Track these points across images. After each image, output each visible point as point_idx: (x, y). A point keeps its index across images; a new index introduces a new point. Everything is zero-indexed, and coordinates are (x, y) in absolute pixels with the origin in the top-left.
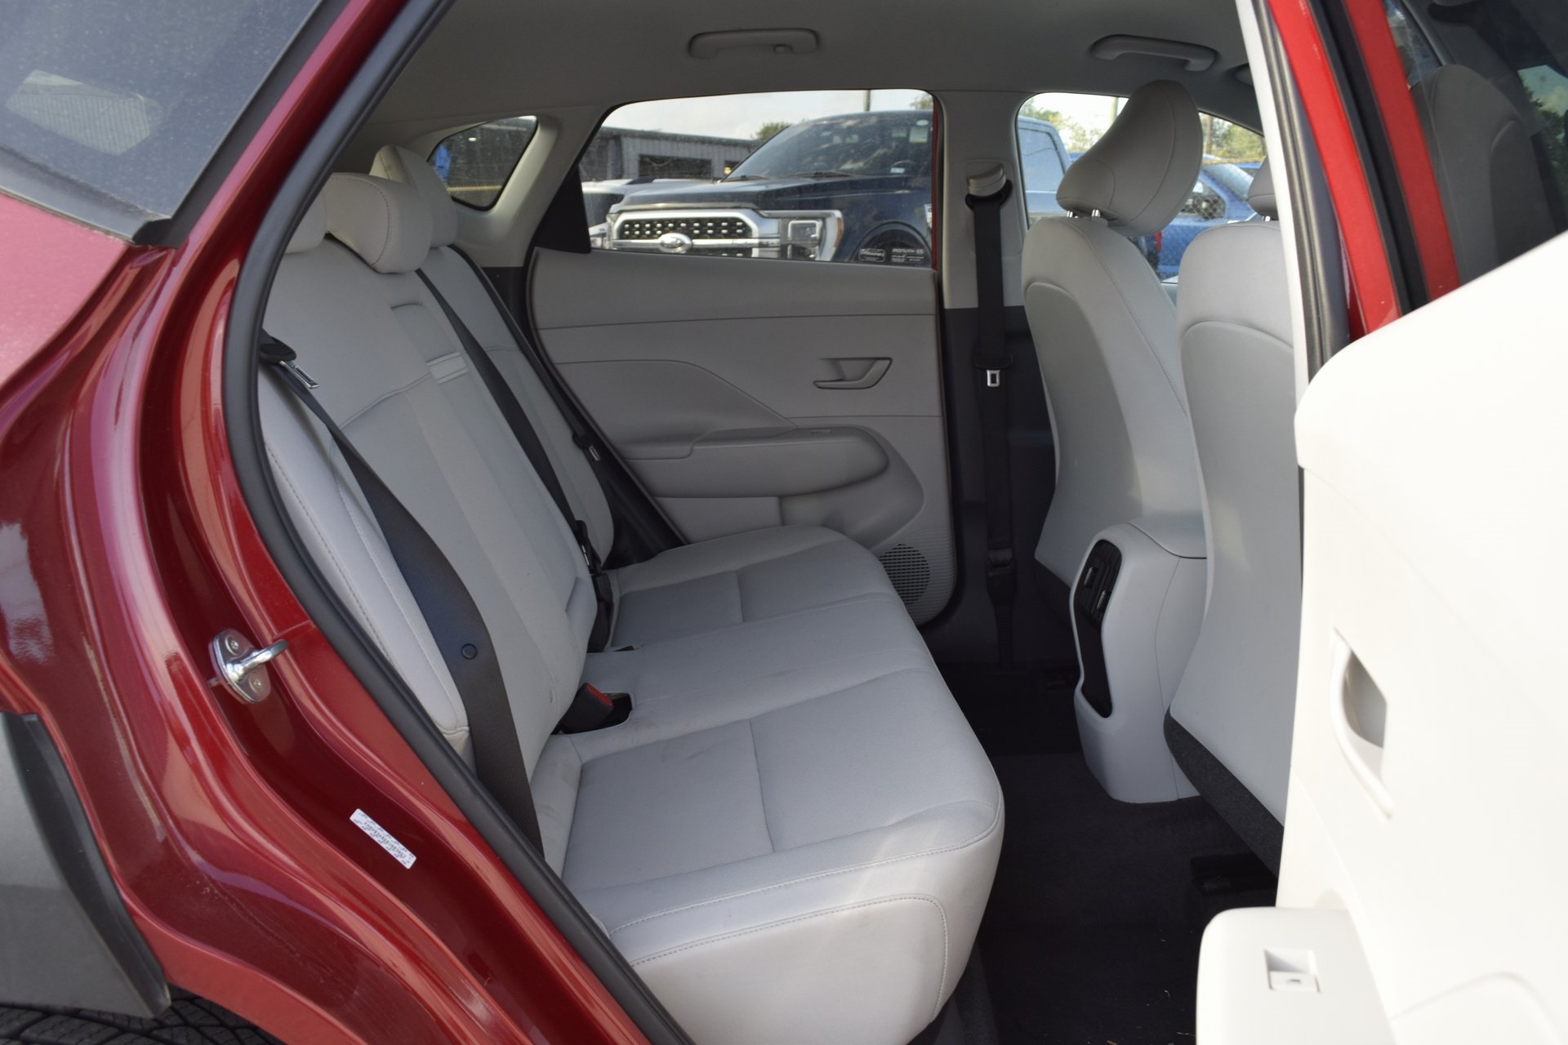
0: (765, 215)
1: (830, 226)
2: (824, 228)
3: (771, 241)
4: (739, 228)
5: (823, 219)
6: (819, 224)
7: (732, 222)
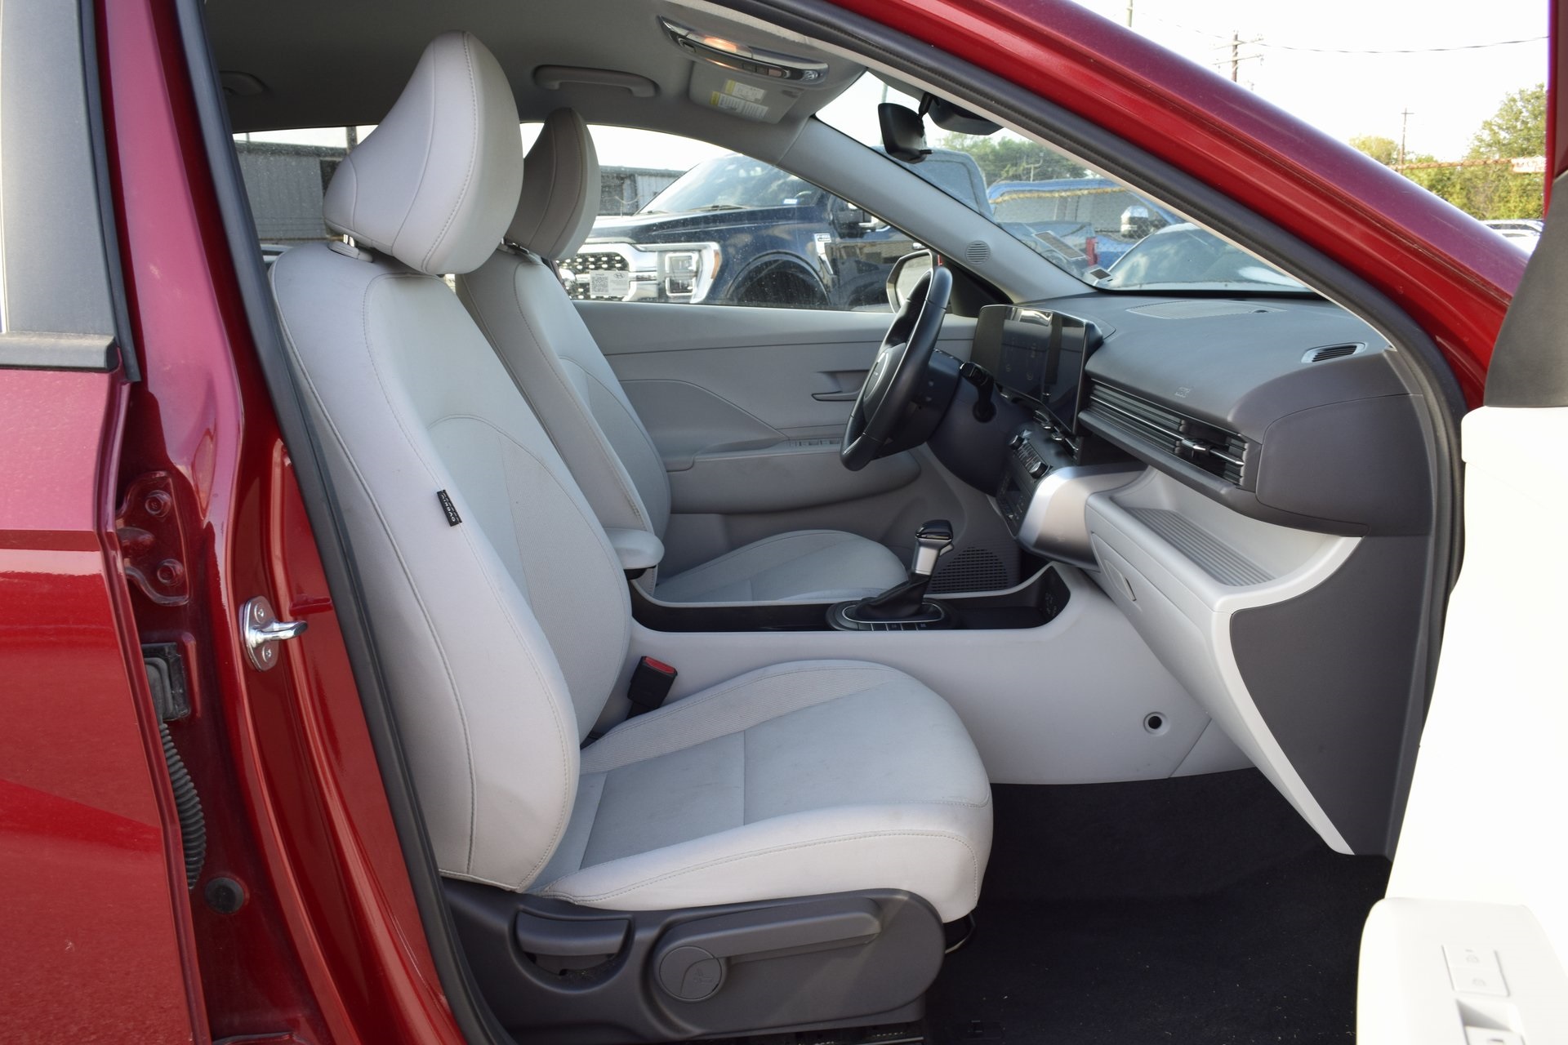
0: (641, 249)
1: (709, 257)
2: (700, 261)
3: (653, 274)
4: (618, 262)
5: (700, 251)
6: (695, 256)
7: (611, 257)
